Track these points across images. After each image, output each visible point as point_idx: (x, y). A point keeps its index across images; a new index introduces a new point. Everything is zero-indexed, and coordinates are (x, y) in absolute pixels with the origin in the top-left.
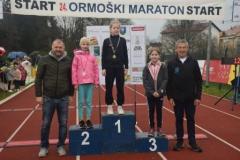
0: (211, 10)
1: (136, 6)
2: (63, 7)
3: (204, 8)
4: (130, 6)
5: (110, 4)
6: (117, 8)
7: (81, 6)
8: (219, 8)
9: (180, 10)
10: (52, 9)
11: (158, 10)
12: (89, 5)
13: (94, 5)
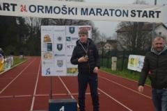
0: (152, 14)
1: (87, 9)
2: (23, 9)
3: (145, 12)
4: (82, 9)
5: (64, 7)
6: (70, 11)
7: (39, 8)
8: (158, 12)
9: (125, 13)
10: (14, 10)
11: (106, 13)
12: (46, 7)
13: (51, 7)
